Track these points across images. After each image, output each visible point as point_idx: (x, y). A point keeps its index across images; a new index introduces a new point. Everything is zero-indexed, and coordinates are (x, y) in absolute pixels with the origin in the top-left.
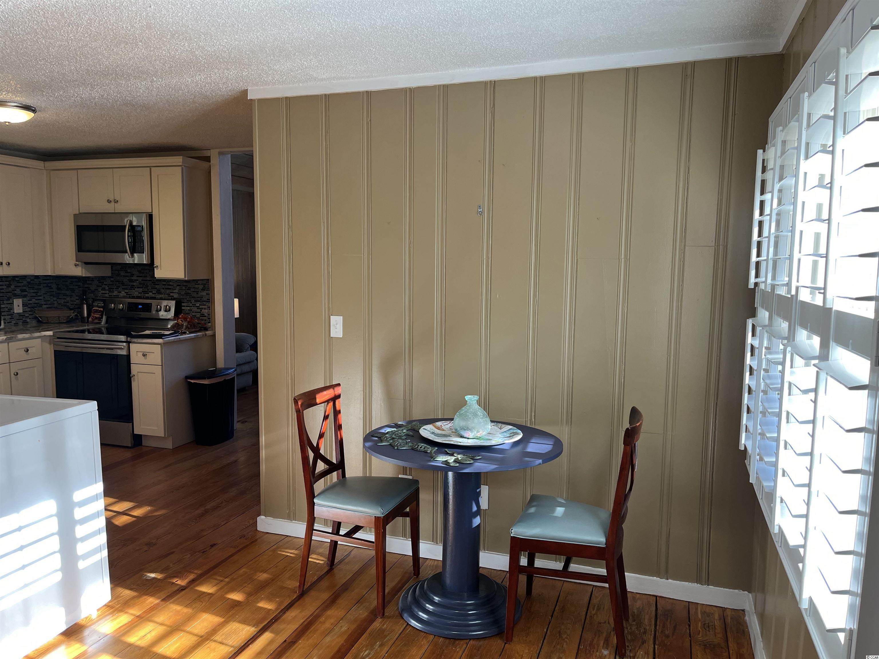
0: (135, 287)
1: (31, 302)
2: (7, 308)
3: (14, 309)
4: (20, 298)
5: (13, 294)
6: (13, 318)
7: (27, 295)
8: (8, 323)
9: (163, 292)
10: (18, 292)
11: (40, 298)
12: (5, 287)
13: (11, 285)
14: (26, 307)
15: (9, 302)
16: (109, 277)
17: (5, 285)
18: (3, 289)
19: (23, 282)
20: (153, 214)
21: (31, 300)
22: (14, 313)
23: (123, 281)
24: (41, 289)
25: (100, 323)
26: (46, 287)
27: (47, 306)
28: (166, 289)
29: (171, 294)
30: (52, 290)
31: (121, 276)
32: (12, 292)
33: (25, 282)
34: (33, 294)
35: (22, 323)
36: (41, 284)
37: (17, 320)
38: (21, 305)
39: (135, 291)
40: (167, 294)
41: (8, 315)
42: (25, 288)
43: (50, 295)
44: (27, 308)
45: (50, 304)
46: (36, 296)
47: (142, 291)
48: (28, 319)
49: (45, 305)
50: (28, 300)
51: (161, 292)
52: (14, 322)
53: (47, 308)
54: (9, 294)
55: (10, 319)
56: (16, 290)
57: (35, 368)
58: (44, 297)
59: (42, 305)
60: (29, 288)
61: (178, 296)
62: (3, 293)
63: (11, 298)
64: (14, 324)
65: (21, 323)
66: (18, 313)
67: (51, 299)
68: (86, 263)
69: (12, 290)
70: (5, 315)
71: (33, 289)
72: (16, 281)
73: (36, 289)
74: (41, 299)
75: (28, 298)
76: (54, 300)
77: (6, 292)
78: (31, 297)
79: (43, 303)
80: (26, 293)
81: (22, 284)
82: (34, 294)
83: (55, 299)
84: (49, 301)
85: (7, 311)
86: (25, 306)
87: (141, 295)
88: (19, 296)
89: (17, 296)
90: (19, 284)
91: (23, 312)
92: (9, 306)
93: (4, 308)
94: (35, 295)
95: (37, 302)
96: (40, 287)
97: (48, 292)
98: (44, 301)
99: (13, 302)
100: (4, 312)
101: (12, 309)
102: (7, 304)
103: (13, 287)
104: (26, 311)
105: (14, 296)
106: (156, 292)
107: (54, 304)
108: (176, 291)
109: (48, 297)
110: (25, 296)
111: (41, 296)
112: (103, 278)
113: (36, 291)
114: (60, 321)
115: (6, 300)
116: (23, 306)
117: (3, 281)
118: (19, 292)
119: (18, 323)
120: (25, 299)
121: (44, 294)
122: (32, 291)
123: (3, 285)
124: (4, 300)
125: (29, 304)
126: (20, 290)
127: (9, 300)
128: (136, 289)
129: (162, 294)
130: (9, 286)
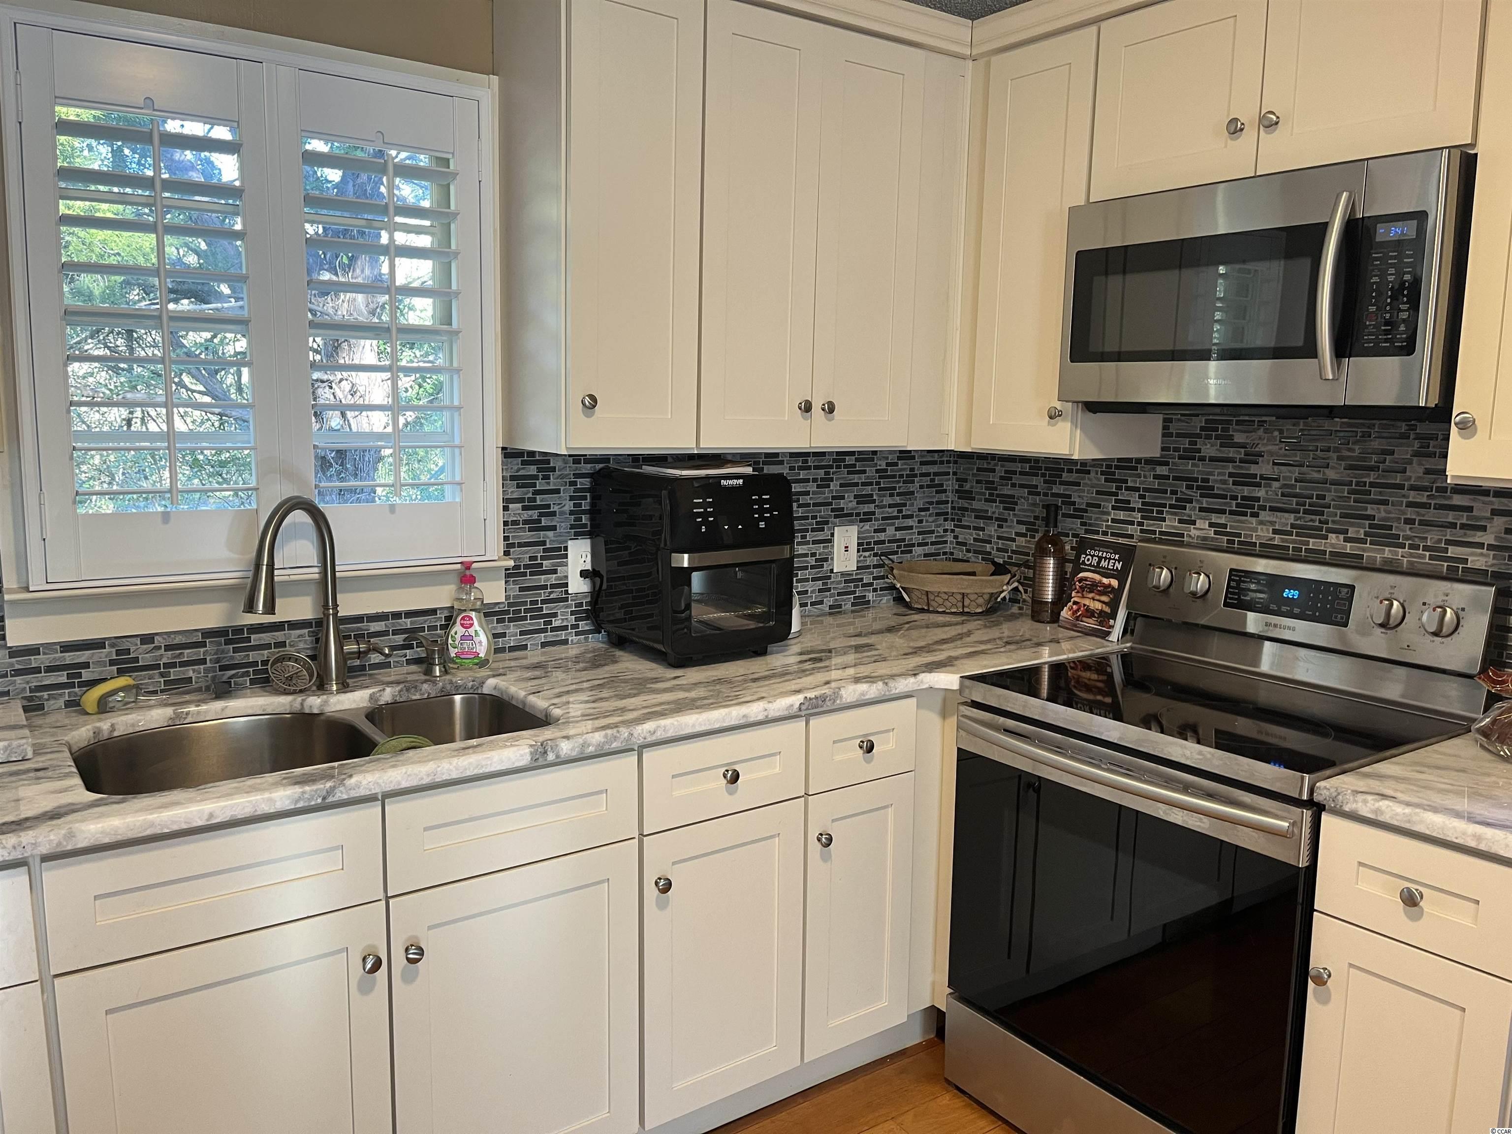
0: (1263, 508)
1: (882, 536)
2: (814, 555)
3: (832, 559)
4: (851, 523)
5: (833, 510)
6: (829, 590)
7: (873, 513)
8: (813, 604)
9: (1407, 538)
10: (849, 503)
11: (909, 522)
12: (812, 487)
13: (832, 480)
14: (867, 554)
15: (821, 536)
16: (1150, 461)
17: (815, 480)
18: (807, 493)
19: (864, 472)
20: (1479, 150)
21: (884, 530)
22: (832, 571)
23: (1206, 480)
24: (912, 493)
25: (1105, 635)
26: (928, 486)
27: (928, 549)
28: (1422, 523)
29: (1453, 551)
30: (943, 497)
31: (1202, 459)
32: (830, 504)
33: (871, 472)
34: (890, 510)
35: (853, 605)
36: (915, 476)
37: (839, 594)
38: (854, 547)
39: (1262, 523)
40: (1426, 548)
41: (814, 580)
42: (868, 490)
43: (938, 514)
44: (869, 556)
45: (933, 543)
46: (897, 518)
47: (1293, 526)
48: (869, 591)
49: (919, 545)
50: (876, 531)
51: (1397, 537)
52: (829, 601)
53: (926, 555)
54: (824, 511)
55: (820, 591)
56: (843, 498)
57: (890, 810)
58: (920, 522)
59: (913, 545)
60: (880, 489)
62: (808, 505)
63: (827, 523)
64: (831, 607)
65: (849, 606)
66: (843, 574)
67: (939, 526)
68: (1093, 407)
69: (834, 498)
70: (807, 580)
71: (891, 495)
72: (846, 466)
73: (899, 494)
74: (911, 528)
75: (876, 525)
76: (945, 531)
77: (815, 505)
78: (884, 519)
79: (917, 538)
80: (870, 507)
81: (863, 478)
82: (894, 512)
83: (949, 525)
84: (932, 532)
85: (813, 567)
86: (864, 550)
87: (1283, 540)
88: (851, 515)
89: (843, 516)
90: (856, 478)
91: (858, 568)
92: (819, 549)
93: (806, 555)
94: (895, 514)
95: (899, 535)
96: (911, 487)
97: (931, 503)
98: (919, 533)
99: (832, 535)
100: (806, 568)
101: (826, 560)
102: (814, 542)
103: (834, 486)
104: (868, 567)
105: (836, 517)
106: (1366, 534)
107: (946, 542)
108: (1488, 538)
109: (931, 519)
110: (867, 518)
111: (911, 516)
112: (1126, 464)
113: (898, 500)
114: (966, 610)
115: (813, 530)
116: (858, 551)
117: (809, 468)
118: (850, 505)
119: (840, 606)
120: (867, 526)
121: (920, 510)
122: (888, 500)
123: (807, 481)
124: (807, 530)
125: (876, 543)
126: (856, 497)
127: (823, 530)
128: (1264, 515)
129: (1403, 546)
130: (824, 484)
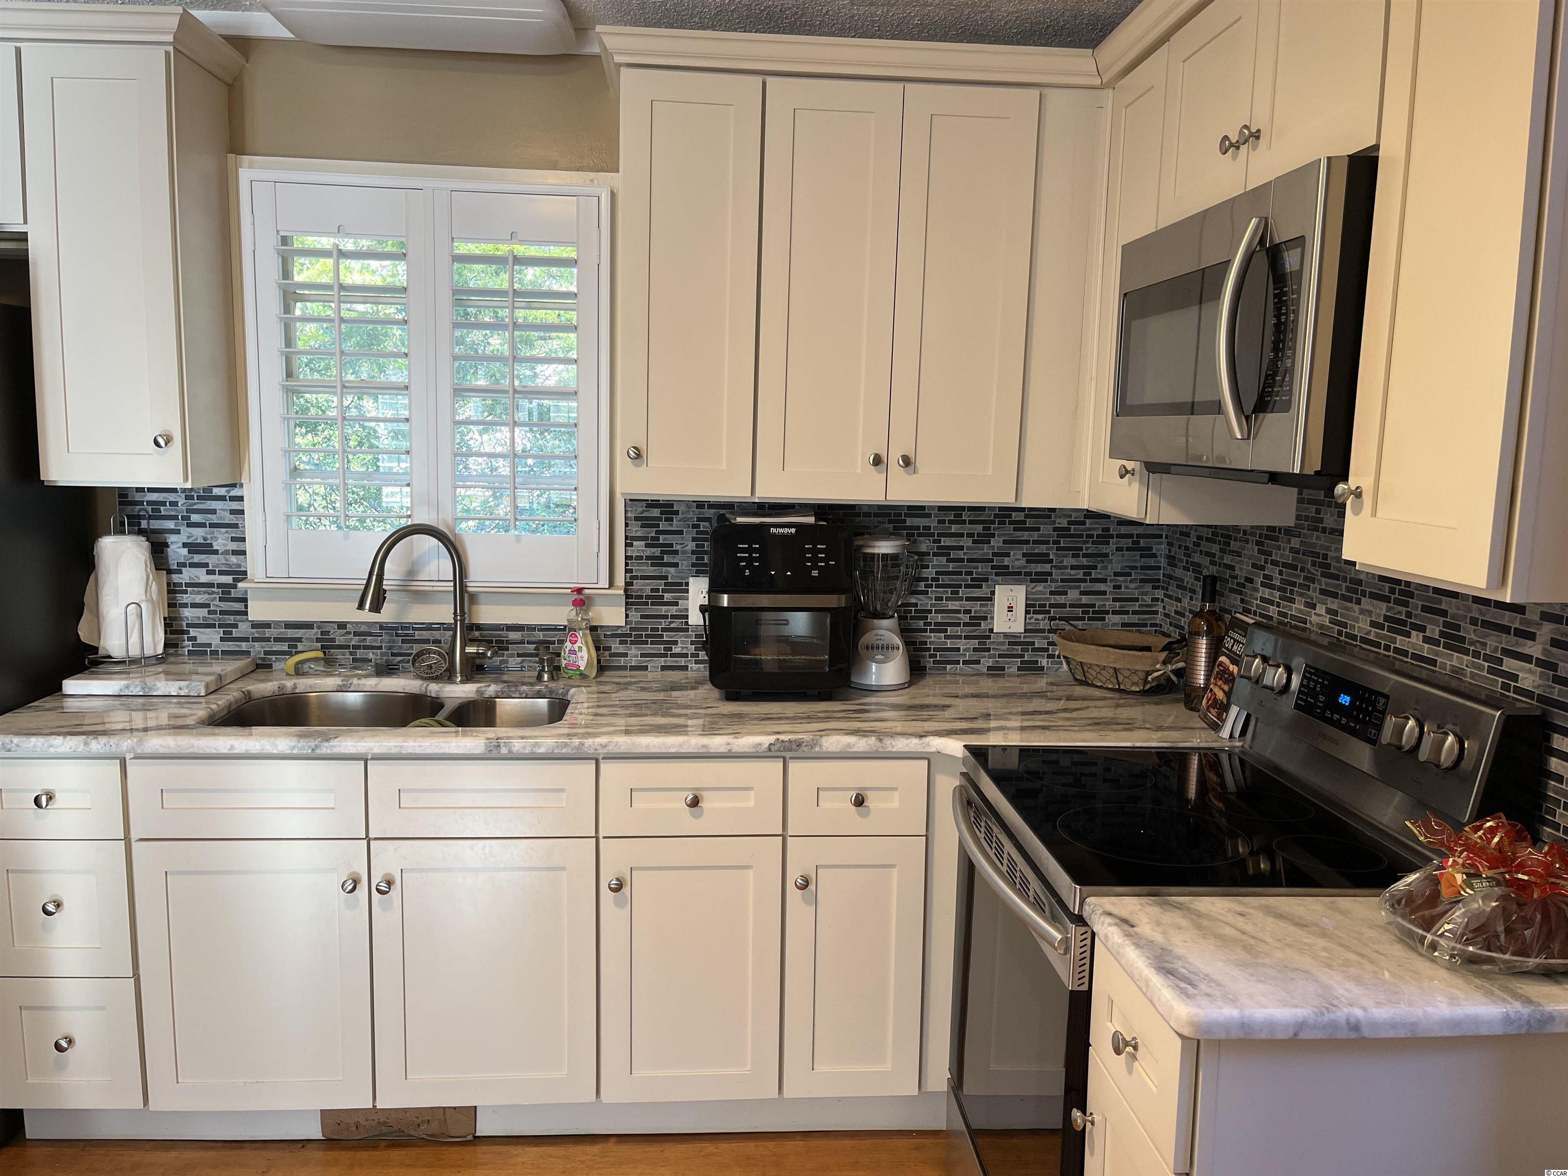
0: (1364, 594)
1: (1061, 599)
2: (967, 612)
3: (992, 618)
4: (1019, 582)
5: (993, 567)
6: (988, 650)
7: (1050, 574)
8: (965, 662)
9: (1472, 643)
10: (1016, 560)
11: (1102, 587)
12: (967, 542)
13: (993, 536)
14: (1040, 617)
15: (977, 593)
16: (1288, 532)
17: (970, 535)
18: (961, 548)
19: (1038, 529)
20: (1382, 154)
21: (1065, 593)
22: (991, 630)
23: (1325, 557)
24: (1107, 555)
25: (1216, 727)
26: (1128, 549)
27: (1126, 618)
28: (1486, 624)
29: (1510, 665)
30: (1152, 562)
31: (1324, 531)
32: (992, 561)
33: (1046, 529)
34: (1073, 572)
35: (1019, 669)
36: (1112, 536)
37: (1000, 656)
38: (1020, 609)
39: (1362, 612)
40: (1487, 658)
41: (966, 637)
42: (1043, 549)
43: (1142, 581)
44: (1043, 619)
45: (1135, 612)
46: (1085, 581)
47: (1387, 619)
48: (1043, 657)
49: (1114, 613)
50: (1052, 593)
51: (1463, 639)
52: (987, 662)
53: (1123, 625)
54: (981, 568)
55: (975, 650)
56: (1008, 555)
58: (1115, 587)
59: (1107, 612)
60: (1058, 549)
61: (1538, 681)
62: (962, 560)
63: (986, 580)
64: (989, 668)
65: (1014, 669)
66: (1006, 635)
67: (1146, 593)
69: (994, 554)
70: (960, 637)
71: (1074, 556)
72: (1011, 523)
73: (1085, 556)
74: (1104, 593)
75: (1053, 586)
76: (1155, 600)
77: (969, 560)
78: (1063, 580)
79: (1109, 605)
80: (1047, 567)
81: (1035, 536)
82: (1080, 574)
83: (1159, 594)
84: (1137, 600)
85: (965, 624)
86: (1035, 612)
87: (1377, 635)
88: (1019, 574)
89: (1008, 575)
90: (1025, 535)
91: (1026, 631)
92: (976, 607)
93: (958, 612)
94: (1081, 576)
95: (1085, 599)
96: (1104, 549)
97: (1135, 568)
98: (1114, 600)
99: (993, 593)
100: (958, 625)
101: (985, 618)
102: (968, 599)
103: (996, 543)
104: (1043, 631)
105: (997, 574)
106: (1442, 634)
107: (1156, 612)
108: (1535, 649)
109: (1132, 585)
110: (1041, 578)
111: (1104, 581)
112: (1272, 533)
113: (1084, 561)
115: (967, 586)
116: (1027, 612)
117: (964, 522)
118: (1017, 563)
119: (1003, 669)
120: (1040, 587)
121: (1116, 574)
122: (1069, 561)
123: (962, 535)
124: (960, 586)
125: (1051, 606)
126: (1024, 555)
127: (980, 587)
128: (1366, 603)
129: (1466, 652)
130: (983, 539)
